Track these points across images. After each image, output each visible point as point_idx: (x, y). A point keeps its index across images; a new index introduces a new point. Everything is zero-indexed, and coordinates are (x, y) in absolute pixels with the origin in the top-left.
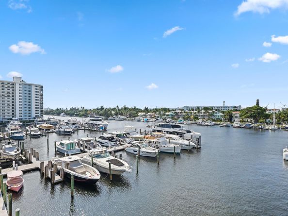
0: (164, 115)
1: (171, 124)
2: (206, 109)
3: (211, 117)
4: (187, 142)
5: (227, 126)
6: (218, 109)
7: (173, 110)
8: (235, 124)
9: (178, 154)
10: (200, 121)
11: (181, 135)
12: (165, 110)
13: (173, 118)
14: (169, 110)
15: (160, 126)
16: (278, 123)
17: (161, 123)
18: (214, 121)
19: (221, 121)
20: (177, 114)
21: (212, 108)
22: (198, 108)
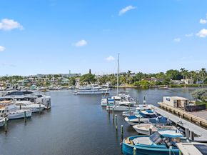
0: (15, 82)
1: (22, 91)
2: (56, 76)
3: (60, 82)
4: (38, 106)
5: (72, 89)
6: (65, 77)
7: (26, 78)
8: (77, 87)
9: (29, 117)
10: (51, 86)
11: (33, 100)
12: (18, 78)
13: (26, 85)
14: (21, 78)
15: (9, 94)
16: (101, 84)
17: (10, 91)
18: (63, 85)
19: (68, 85)
20: (30, 81)
21: (61, 76)
22: (50, 75)
